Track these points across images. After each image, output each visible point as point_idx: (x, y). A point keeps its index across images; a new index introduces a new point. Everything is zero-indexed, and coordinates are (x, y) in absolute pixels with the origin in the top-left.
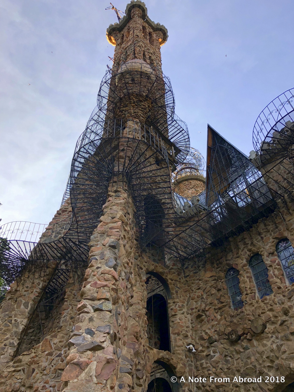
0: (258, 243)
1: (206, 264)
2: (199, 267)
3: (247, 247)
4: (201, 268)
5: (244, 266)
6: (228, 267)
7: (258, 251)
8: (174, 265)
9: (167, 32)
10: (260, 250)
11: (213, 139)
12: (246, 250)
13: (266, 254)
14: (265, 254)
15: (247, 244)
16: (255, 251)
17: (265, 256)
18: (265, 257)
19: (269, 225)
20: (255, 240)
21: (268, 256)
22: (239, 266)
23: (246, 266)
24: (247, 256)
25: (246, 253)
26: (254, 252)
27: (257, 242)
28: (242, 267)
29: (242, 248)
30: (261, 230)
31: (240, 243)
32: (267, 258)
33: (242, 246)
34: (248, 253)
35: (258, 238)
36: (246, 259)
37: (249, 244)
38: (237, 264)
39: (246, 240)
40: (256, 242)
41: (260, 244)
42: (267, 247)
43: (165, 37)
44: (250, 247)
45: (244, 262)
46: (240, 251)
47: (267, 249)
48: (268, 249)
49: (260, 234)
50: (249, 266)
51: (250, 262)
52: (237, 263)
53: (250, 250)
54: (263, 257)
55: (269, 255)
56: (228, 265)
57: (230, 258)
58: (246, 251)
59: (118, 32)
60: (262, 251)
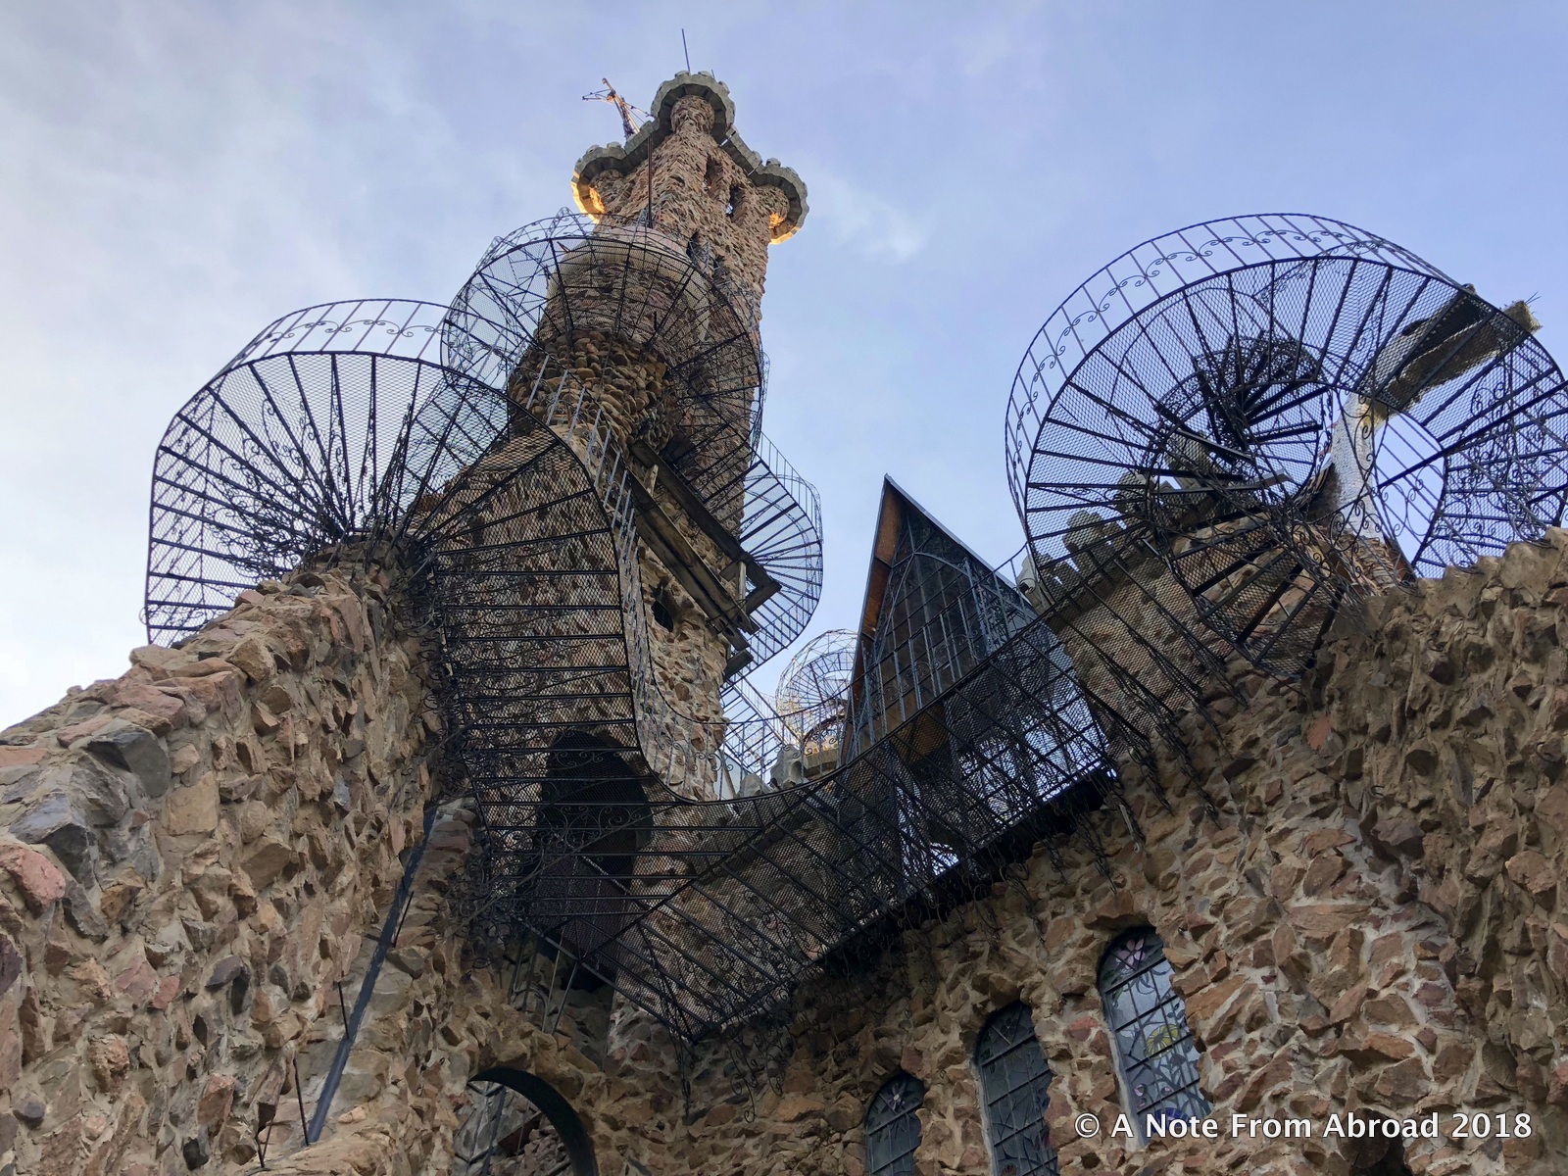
0: (1023, 951)
1: (791, 1060)
2: (755, 1073)
3: (973, 970)
4: (764, 1077)
5: (951, 1058)
6: (881, 1071)
7: (1019, 984)
8: (642, 1055)
9: (805, 194)
10: (1027, 981)
11: (902, 536)
12: (966, 984)
13: (1049, 997)
14: (1046, 999)
15: (977, 955)
16: (1005, 989)
17: (1046, 1009)
18: (1042, 1016)
19: (1077, 866)
20: (1009, 933)
21: (1058, 1010)
22: (925, 1059)
23: (959, 1063)
24: (968, 1010)
25: (966, 997)
26: (1000, 993)
27: (1016, 947)
28: (942, 1067)
29: (950, 976)
30: (1042, 888)
31: (946, 952)
32: (1054, 1018)
33: (950, 967)
34: (975, 997)
35: (1025, 927)
36: (963, 1026)
37: (981, 953)
38: (920, 1053)
39: (971, 938)
40: (1014, 945)
41: (1031, 953)
42: (1059, 967)
43: (796, 210)
44: (983, 970)
45: (954, 1039)
46: (943, 987)
47: (1056, 973)
48: (1061, 975)
49: (1032, 907)
50: (975, 1061)
51: (979, 1044)
52: (919, 1045)
53: (982, 985)
54: (1035, 1012)
55: (1063, 1004)
56: (883, 1056)
57: (894, 1026)
58: (964, 990)
59: (616, 174)
60: (1033, 987)
